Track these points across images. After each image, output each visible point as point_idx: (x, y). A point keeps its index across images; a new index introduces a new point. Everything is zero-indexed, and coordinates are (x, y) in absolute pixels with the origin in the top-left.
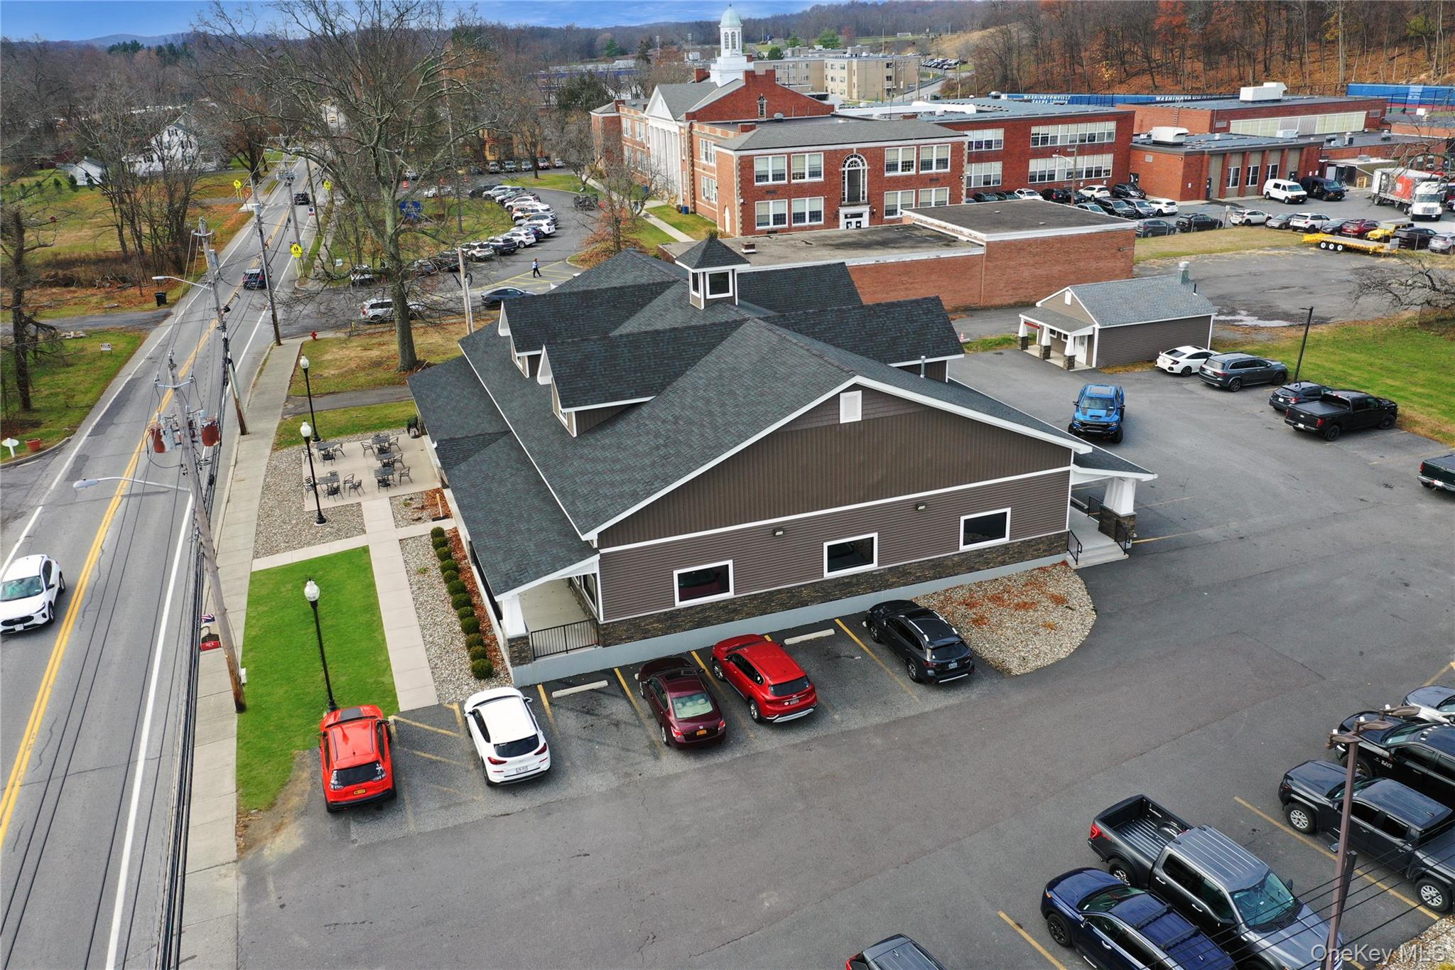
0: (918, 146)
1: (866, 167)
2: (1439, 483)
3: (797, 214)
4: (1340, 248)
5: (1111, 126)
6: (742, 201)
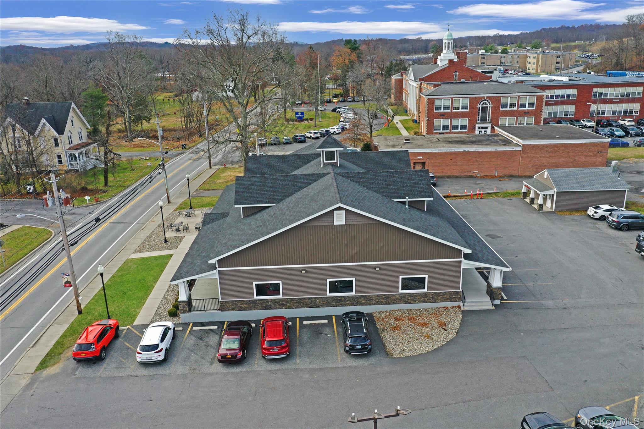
0: (519, 96)
1: (491, 105)
3: (455, 126)
5: (640, 89)
6: (427, 119)
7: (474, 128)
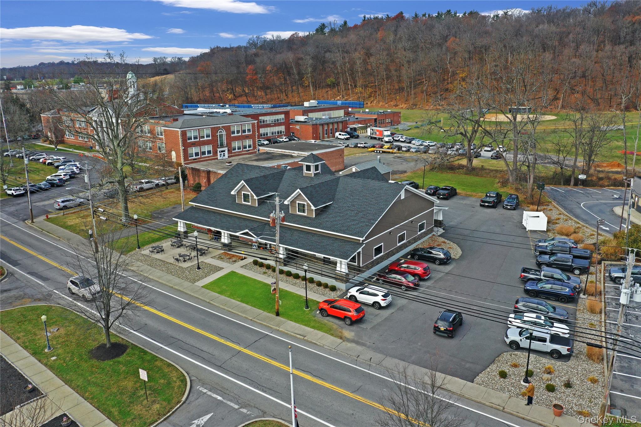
0: (241, 125)
1: (225, 133)
2: (486, 204)
3: (203, 152)
4: (381, 152)
6: (183, 148)
7: (217, 152)
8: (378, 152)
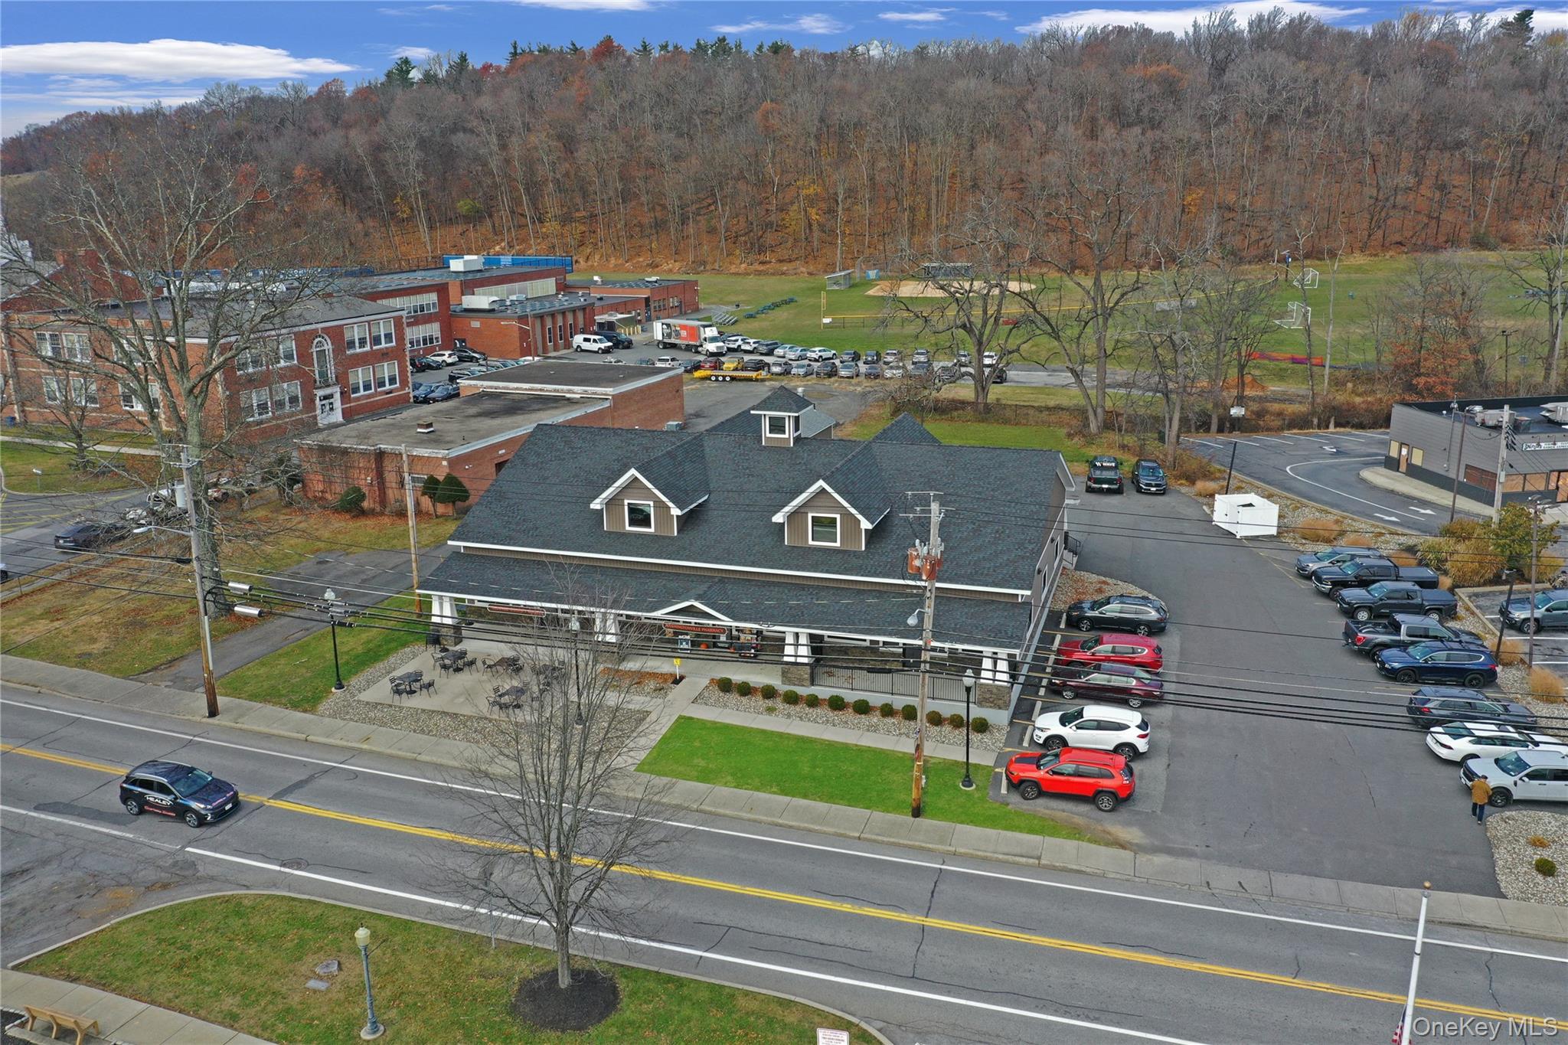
0: (369, 322)
1: (330, 346)
3: (278, 401)
4: (728, 379)
5: (433, 297)
6: (227, 393)
7: (313, 401)
8: (720, 379)
